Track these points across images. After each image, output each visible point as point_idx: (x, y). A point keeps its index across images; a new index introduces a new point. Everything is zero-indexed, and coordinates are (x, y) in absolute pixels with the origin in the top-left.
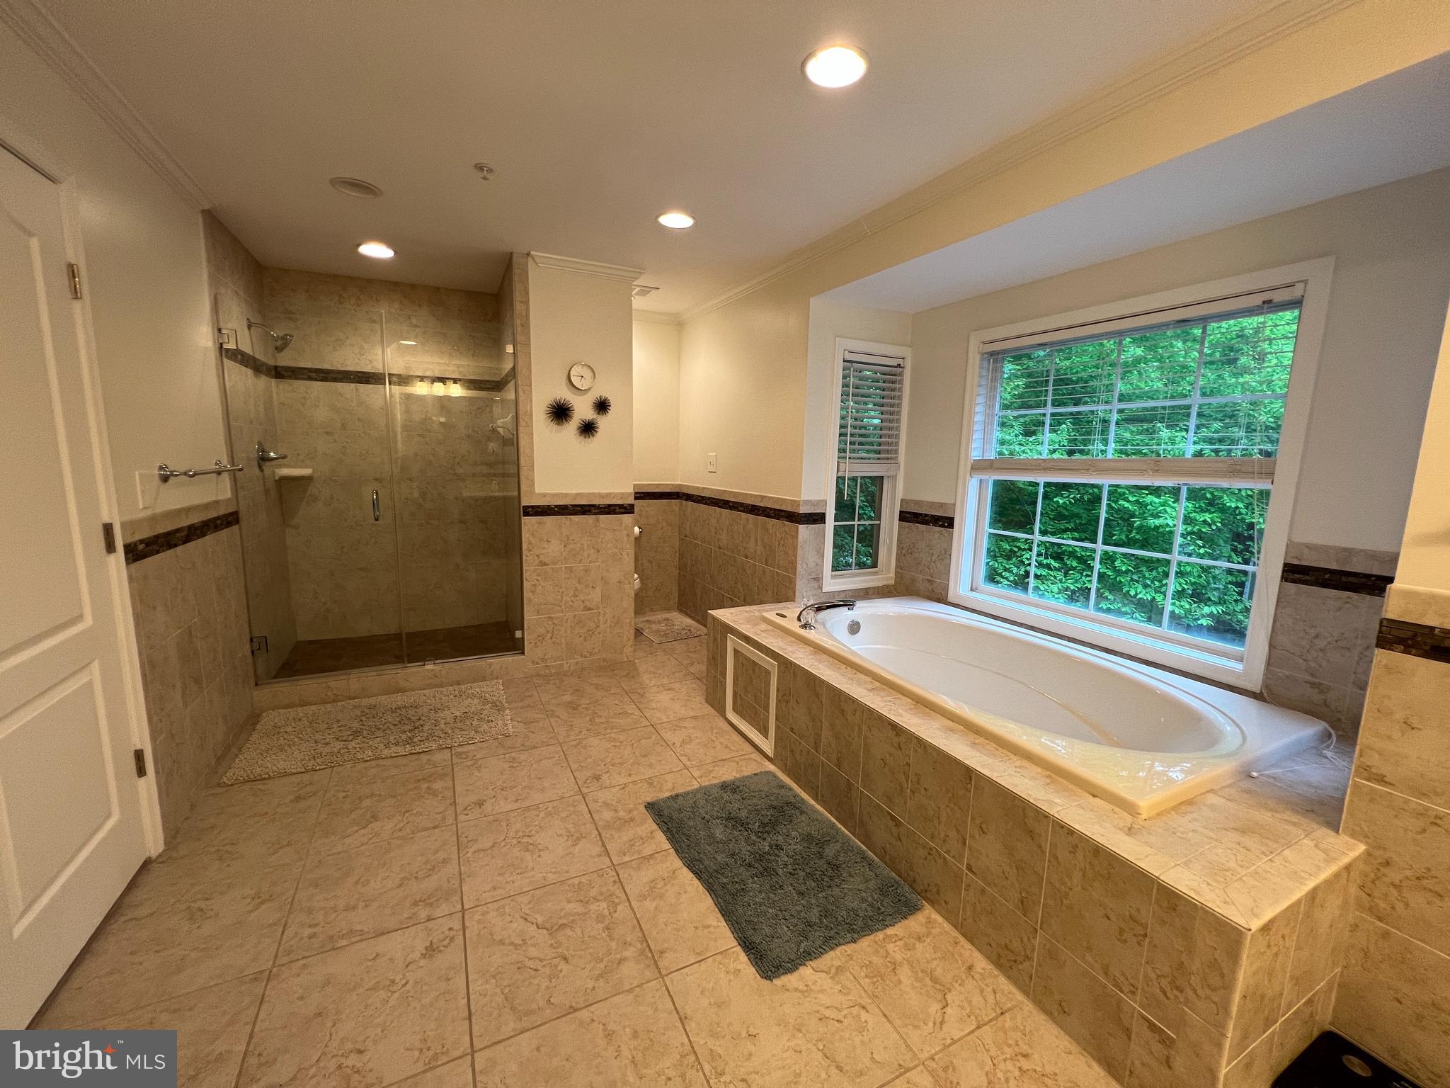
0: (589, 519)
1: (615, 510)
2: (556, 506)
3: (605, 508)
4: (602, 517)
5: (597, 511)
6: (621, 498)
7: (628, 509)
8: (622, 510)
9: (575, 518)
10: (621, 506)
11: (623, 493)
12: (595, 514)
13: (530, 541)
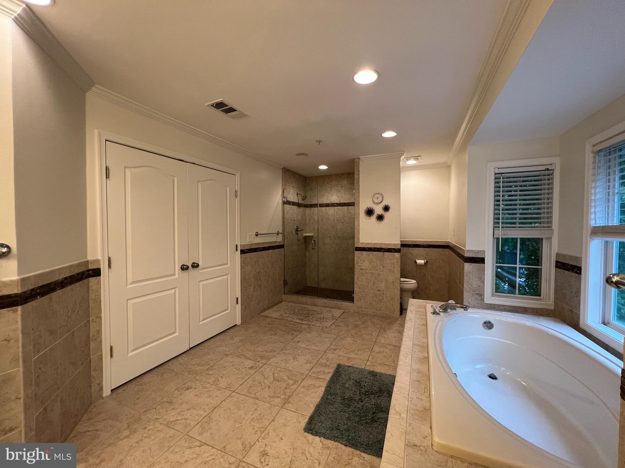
0: (380, 254)
1: (391, 250)
2: (367, 248)
3: (387, 249)
4: (385, 253)
5: (384, 250)
6: (394, 246)
7: (398, 251)
8: (395, 251)
9: (375, 253)
10: (394, 249)
11: (395, 244)
12: (383, 252)
13: (357, 260)
